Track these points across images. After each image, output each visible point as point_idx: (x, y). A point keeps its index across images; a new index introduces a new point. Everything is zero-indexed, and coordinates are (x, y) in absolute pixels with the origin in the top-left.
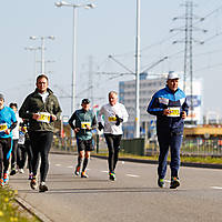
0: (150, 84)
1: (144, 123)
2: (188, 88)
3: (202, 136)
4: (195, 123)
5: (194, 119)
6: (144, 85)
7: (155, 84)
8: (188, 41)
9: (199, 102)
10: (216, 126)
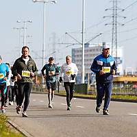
0: (91, 50)
1: (87, 74)
2: (114, 53)
3: (123, 82)
4: (119, 74)
6: (87, 50)
7: (94, 50)
8: (114, 24)
9: (121, 61)
10: (132, 76)
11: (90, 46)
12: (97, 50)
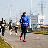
0: (33, 16)
2: (42, 17)
3: (44, 28)
5: (43, 24)
6: (32, 16)
7: (34, 16)
8: (42, 7)
9: (44, 20)
11: (33, 15)
12: (36, 16)
